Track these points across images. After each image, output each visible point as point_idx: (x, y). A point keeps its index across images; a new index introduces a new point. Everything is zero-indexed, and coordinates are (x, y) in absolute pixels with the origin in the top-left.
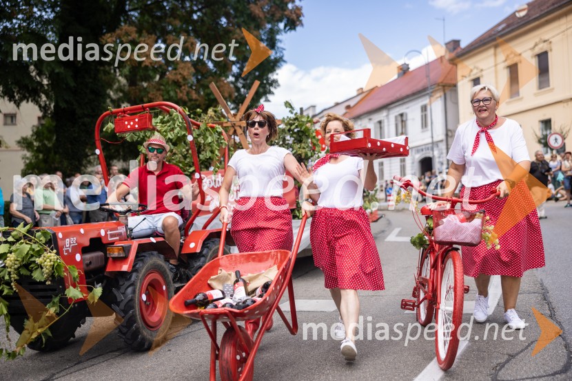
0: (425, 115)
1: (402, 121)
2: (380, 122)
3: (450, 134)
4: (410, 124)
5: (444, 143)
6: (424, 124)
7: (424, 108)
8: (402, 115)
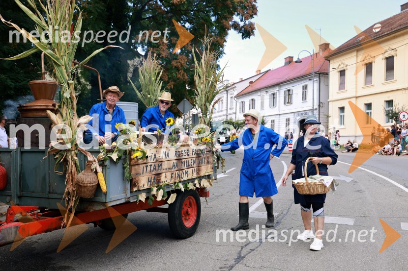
0: (306, 91)
1: (289, 95)
2: (274, 94)
3: (321, 105)
4: (294, 96)
5: (318, 110)
6: (304, 97)
7: (305, 87)
8: (289, 91)
